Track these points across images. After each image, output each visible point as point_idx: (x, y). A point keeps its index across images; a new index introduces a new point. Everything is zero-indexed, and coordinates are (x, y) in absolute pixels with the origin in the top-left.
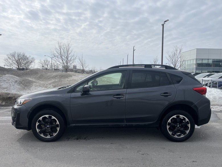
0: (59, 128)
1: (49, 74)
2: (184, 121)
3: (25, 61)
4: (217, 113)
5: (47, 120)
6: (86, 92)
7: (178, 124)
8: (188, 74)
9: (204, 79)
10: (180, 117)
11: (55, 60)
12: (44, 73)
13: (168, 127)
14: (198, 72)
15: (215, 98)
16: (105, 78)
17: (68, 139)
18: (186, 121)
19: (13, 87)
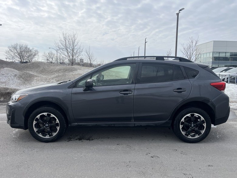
0: (59, 127)
1: (52, 67)
2: (199, 120)
3: (28, 54)
4: (235, 111)
5: (45, 118)
6: (89, 87)
7: (192, 123)
8: (205, 67)
9: (221, 73)
10: (195, 116)
11: (60, 52)
12: (47, 67)
13: (181, 126)
14: (214, 66)
15: (232, 95)
16: (114, 72)
17: (70, 139)
18: (202, 120)
19: (12, 81)
